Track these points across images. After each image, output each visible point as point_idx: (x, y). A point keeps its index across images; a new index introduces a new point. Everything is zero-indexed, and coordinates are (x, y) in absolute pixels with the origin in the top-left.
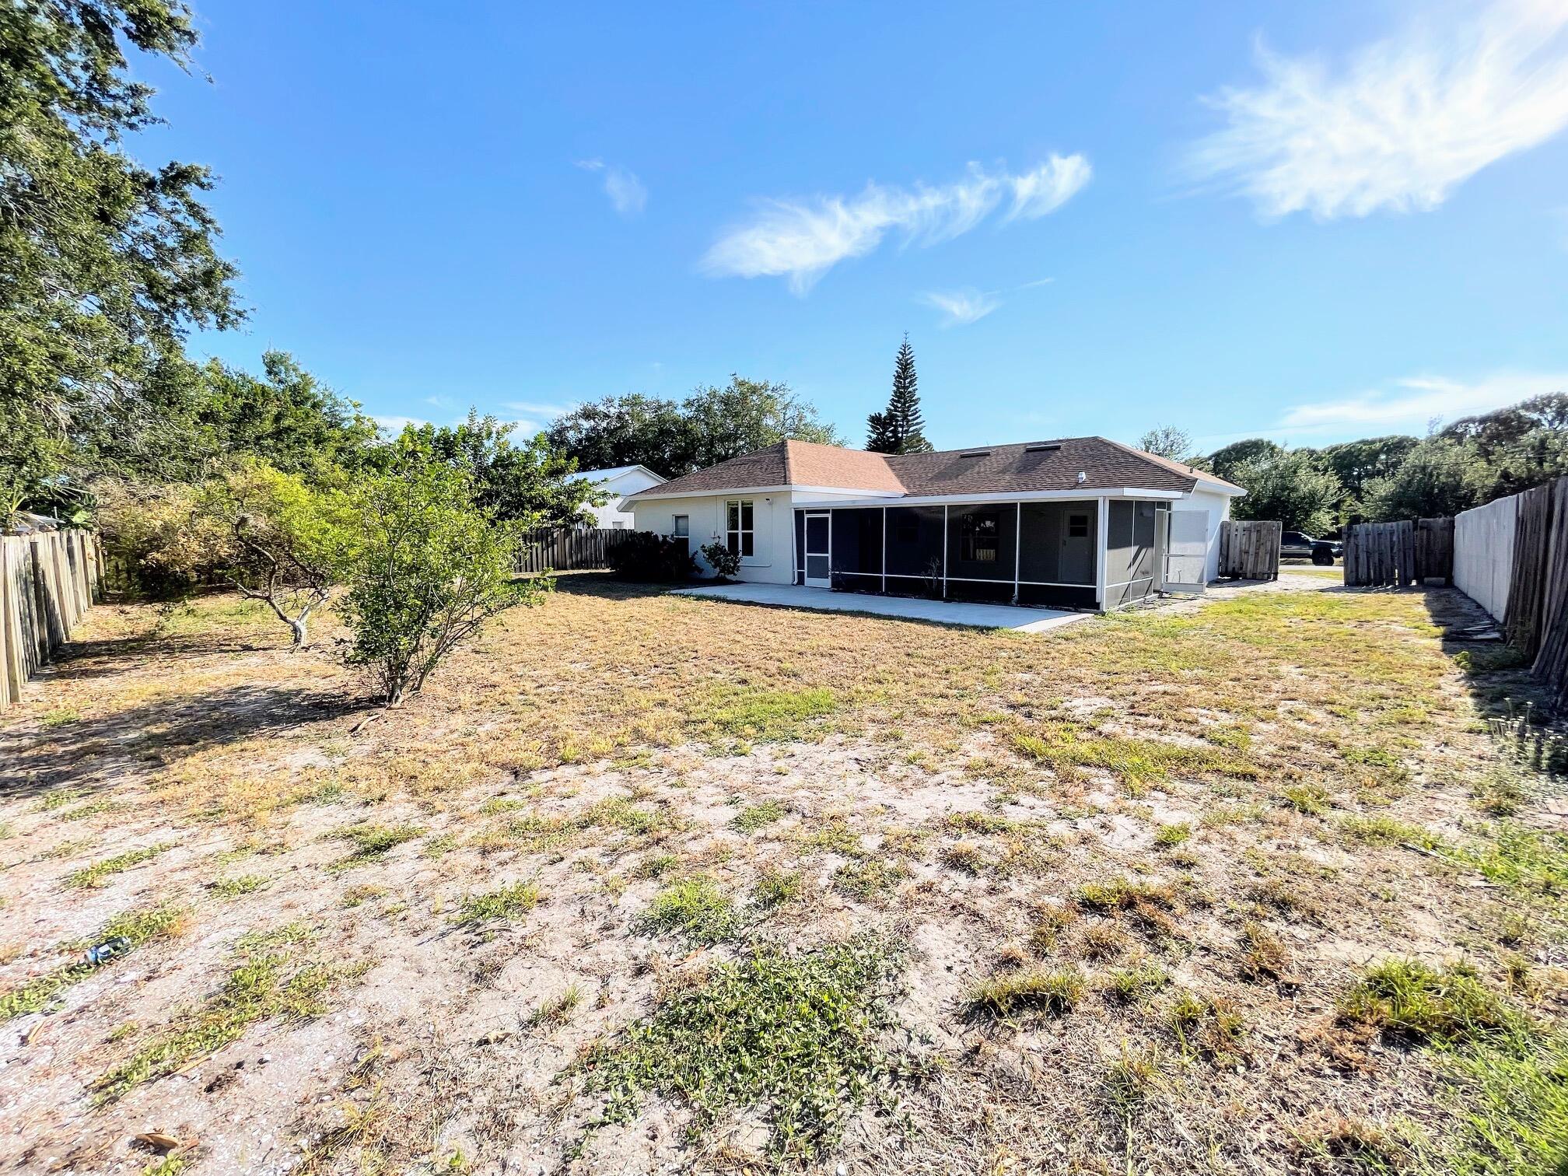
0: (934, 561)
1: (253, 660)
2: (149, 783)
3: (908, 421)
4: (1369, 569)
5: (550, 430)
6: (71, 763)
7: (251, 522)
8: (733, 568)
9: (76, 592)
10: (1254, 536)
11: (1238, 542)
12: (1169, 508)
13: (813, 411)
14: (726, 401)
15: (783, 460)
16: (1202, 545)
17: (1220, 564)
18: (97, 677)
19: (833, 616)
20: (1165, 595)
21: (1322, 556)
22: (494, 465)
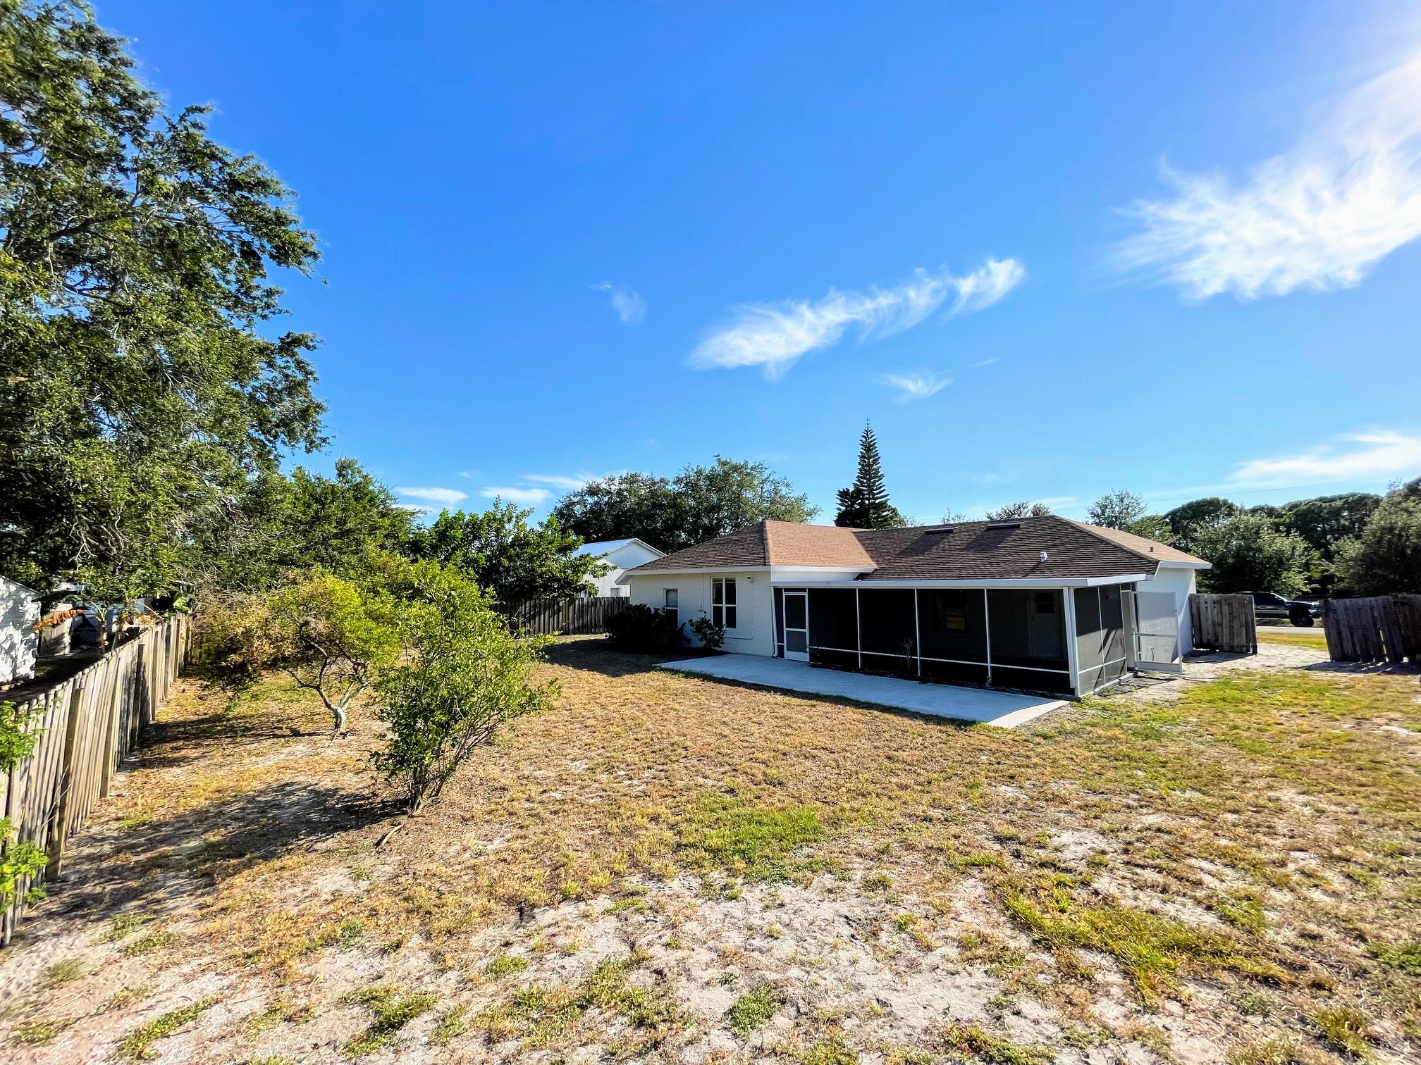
0: (908, 642)
1: (300, 748)
2: (201, 907)
3: (874, 494)
4: (1354, 645)
5: (559, 505)
6: (140, 878)
7: (313, 625)
8: (718, 640)
9: (166, 672)
10: (1226, 609)
11: (1210, 615)
12: (1134, 589)
13: (787, 485)
14: (711, 478)
15: (763, 541)
16: (1172, 619)
17: (1193, 636)
18: (171, 766)
19: (813, 702)
20: (1140, 674)
21: (1300, 617)
22: (512, 545)
